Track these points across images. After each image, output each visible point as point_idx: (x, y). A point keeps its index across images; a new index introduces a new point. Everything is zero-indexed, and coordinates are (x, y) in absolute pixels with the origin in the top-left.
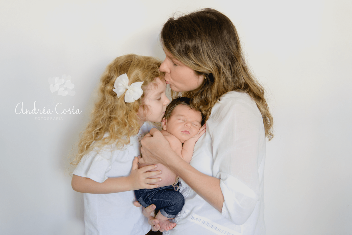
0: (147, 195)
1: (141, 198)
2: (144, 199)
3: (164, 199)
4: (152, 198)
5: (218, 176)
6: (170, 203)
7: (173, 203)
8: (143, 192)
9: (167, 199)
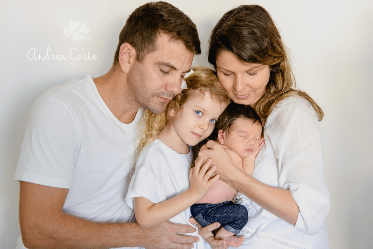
1: (200, 215)
2: (204, 216)
3: (229, 214)
4: (214, 214)
5: (286, 187)
6: (236, 217)
7: (240, 216)
8: (203, 209)
9: (232, 213)
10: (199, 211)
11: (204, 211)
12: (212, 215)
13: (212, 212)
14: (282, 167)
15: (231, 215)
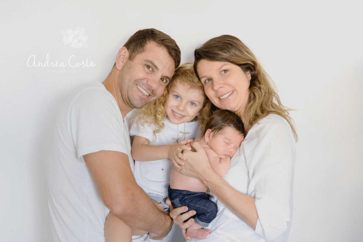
0: (184, 197)
1: (177, 200)
2: (180, 201)
3: (201, 205)
5: (252, 195)
6: (206, 211)
7: (209, 211)
8: (180, 194)
10: (177, 196)
11: (181, 196)
12: (188, 202)
13: (188, 200)
14: (253, 175)
15: (202, 207)
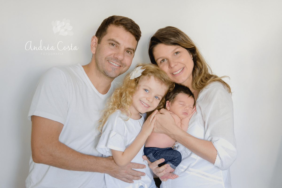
1: (151, 154)
2: (153, 155)
3: (170, 155)
4: (160, 154)
5: (209, 139)
6: (174, 157)
7: (176, 157)
8: (153, 150)
9: (172, 155)
10: (151, 151)
11: (154, 152)
12: (159, 154)
13: (159, 153)
14: (208, 126)
15: (171, 156)
